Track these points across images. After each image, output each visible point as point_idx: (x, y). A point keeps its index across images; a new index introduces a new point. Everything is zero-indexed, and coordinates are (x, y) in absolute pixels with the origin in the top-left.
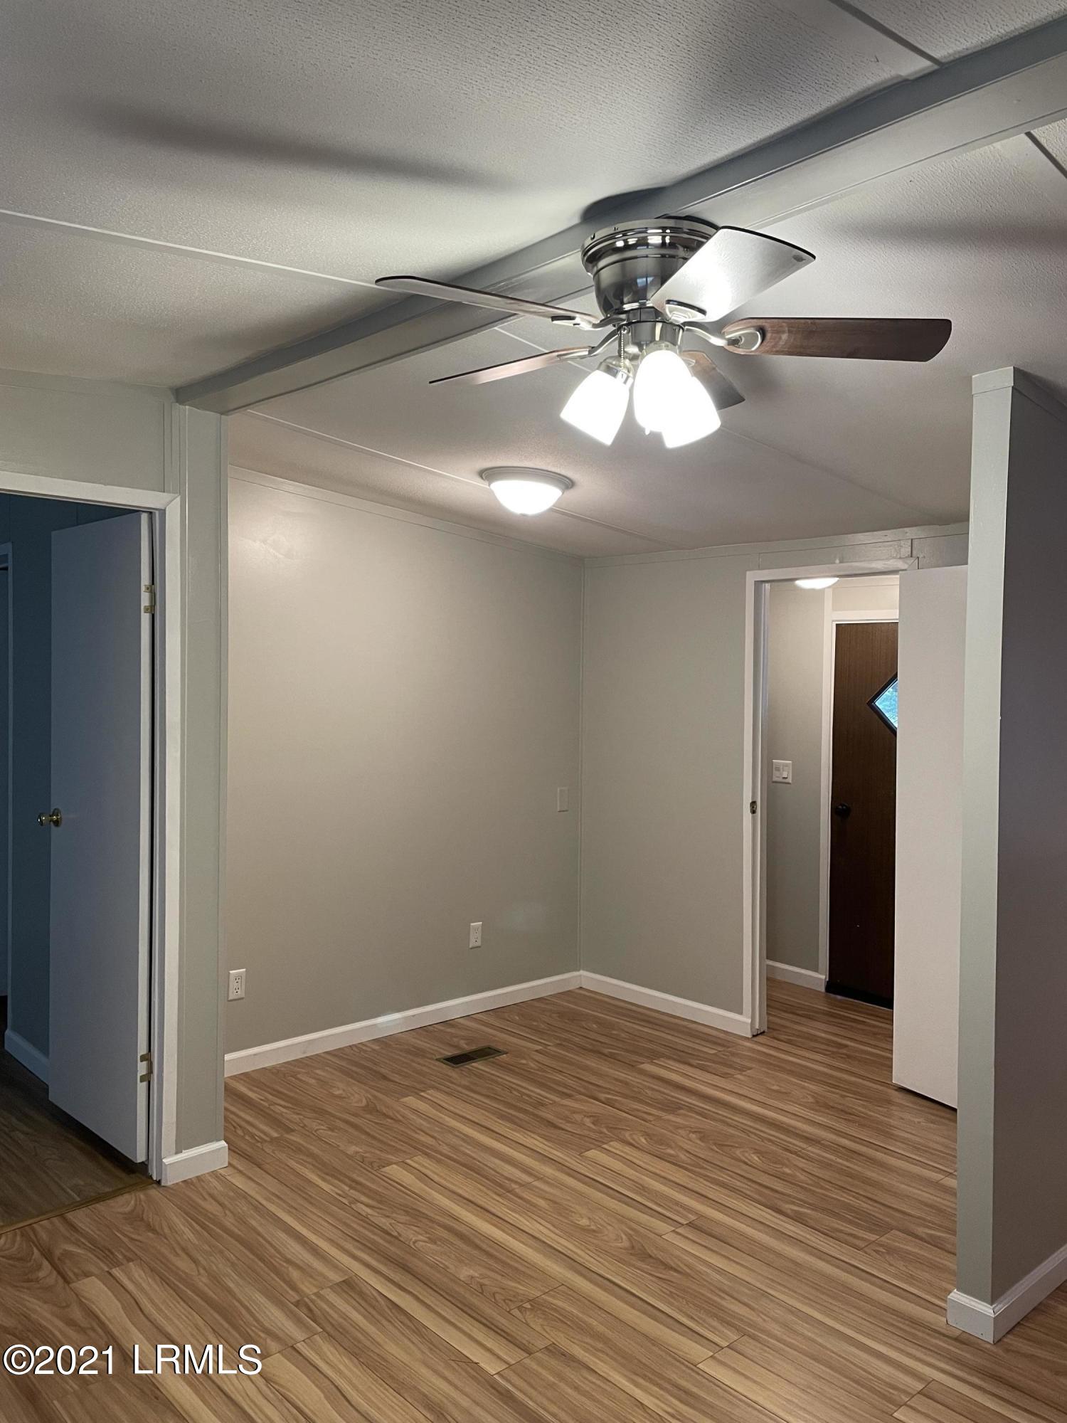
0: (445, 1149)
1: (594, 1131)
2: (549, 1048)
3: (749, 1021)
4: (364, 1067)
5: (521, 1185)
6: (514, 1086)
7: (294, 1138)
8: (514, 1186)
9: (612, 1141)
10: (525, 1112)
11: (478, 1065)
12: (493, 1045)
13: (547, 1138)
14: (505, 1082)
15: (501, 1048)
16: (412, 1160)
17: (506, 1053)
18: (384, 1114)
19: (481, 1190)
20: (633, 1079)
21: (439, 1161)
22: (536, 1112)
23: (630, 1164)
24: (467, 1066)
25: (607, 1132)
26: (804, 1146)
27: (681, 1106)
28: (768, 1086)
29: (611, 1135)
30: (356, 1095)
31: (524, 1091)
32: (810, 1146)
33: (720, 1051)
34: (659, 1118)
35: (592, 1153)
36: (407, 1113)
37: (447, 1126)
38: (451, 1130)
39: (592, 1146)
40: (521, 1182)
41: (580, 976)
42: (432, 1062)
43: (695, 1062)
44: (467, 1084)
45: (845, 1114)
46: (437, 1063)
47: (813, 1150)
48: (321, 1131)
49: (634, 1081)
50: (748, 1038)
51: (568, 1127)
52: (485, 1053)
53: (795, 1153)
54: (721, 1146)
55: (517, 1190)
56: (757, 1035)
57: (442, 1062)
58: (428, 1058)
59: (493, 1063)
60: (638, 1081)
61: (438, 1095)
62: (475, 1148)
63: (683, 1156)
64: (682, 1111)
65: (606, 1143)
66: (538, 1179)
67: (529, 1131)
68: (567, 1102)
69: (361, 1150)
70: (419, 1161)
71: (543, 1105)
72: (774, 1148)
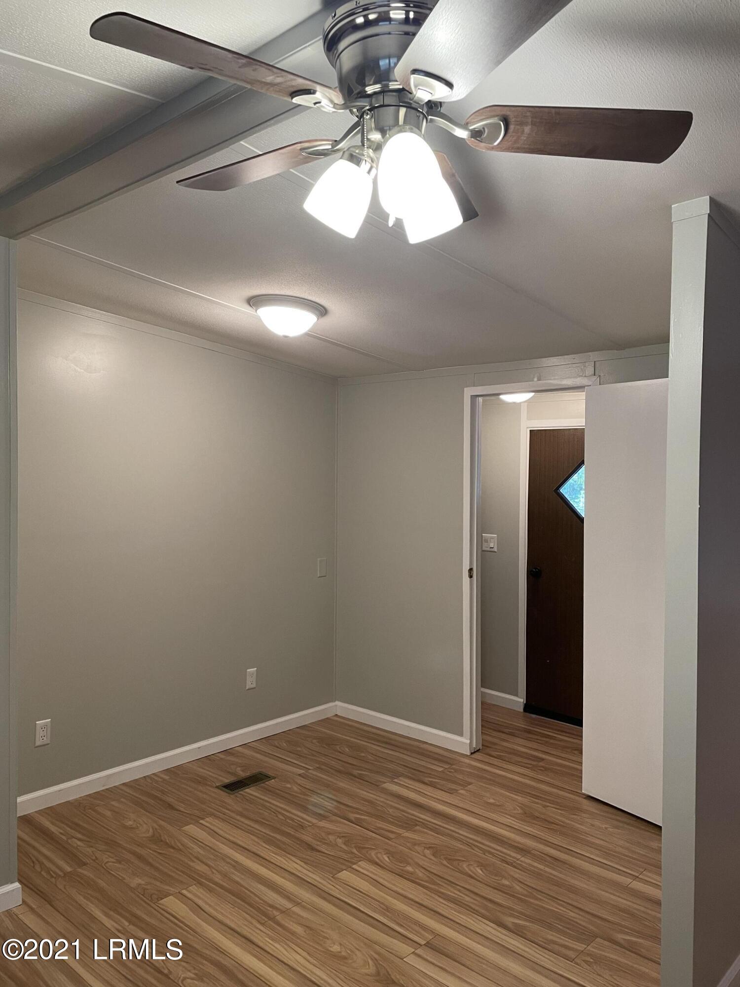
0: (217, 878)
1: (344, 851)
2: (310, 771)
3: (468, 742)
4: (155, 798)
5: (282, 912)
6: (280, 810)
7: (84, 871)
8: (276, 913)
9: (360, 861)
10: (288, 835)
11: (251, 791)
12: (264, 770)
13: (306, 861)
14: (272, 806)
15: (270, 773)
16: (188, 891)
17: (274, 778)
18: (167, 844)
19: (246, 919)
20: (378, 798)
21: (210, 890)
22: (298, 835)
23: (376, 883)
24: (241, 792)
25: (356, 852)
26: (519, 856)
27: (417, 823)
28: (485, 799)
29: (361, 855)
30: (145, 826)
31: (288, 814)
32: (523, 856)
33: (446, 768)
34: (399, 835)
35: (345, 875)
36: (186, 841)
37: (221, 853)
38: (224, 858)
39: (344, 867)
40: (281, 907)
41: (336, 706)
42: (211, 789)
43: (427, 780)
44: (240, 809)
45: (548, 823)
46: (216, 790)
47: (526, 861)
48: (110, 864)
49: (378, 801)
50: (467, 755)
51: (323, 848)
52: (257, 779)
53: (511, 864)
54: (449, 860)
55: (278, 918)
56: (475, 752)
57: (221, 790)
58: (209, 785)
59: (265, 788)
60: (382, 800)
61: (216, 822)
62: (243, 874)
63: (420, 873)
64: (418, 828)
65: (355, 864)
66: (298, 904)
67: (292, 855)
68: (322, 824)
69: (143, 882)
70: (195, 892)
71: (302, 827)
72: (494, 860)
